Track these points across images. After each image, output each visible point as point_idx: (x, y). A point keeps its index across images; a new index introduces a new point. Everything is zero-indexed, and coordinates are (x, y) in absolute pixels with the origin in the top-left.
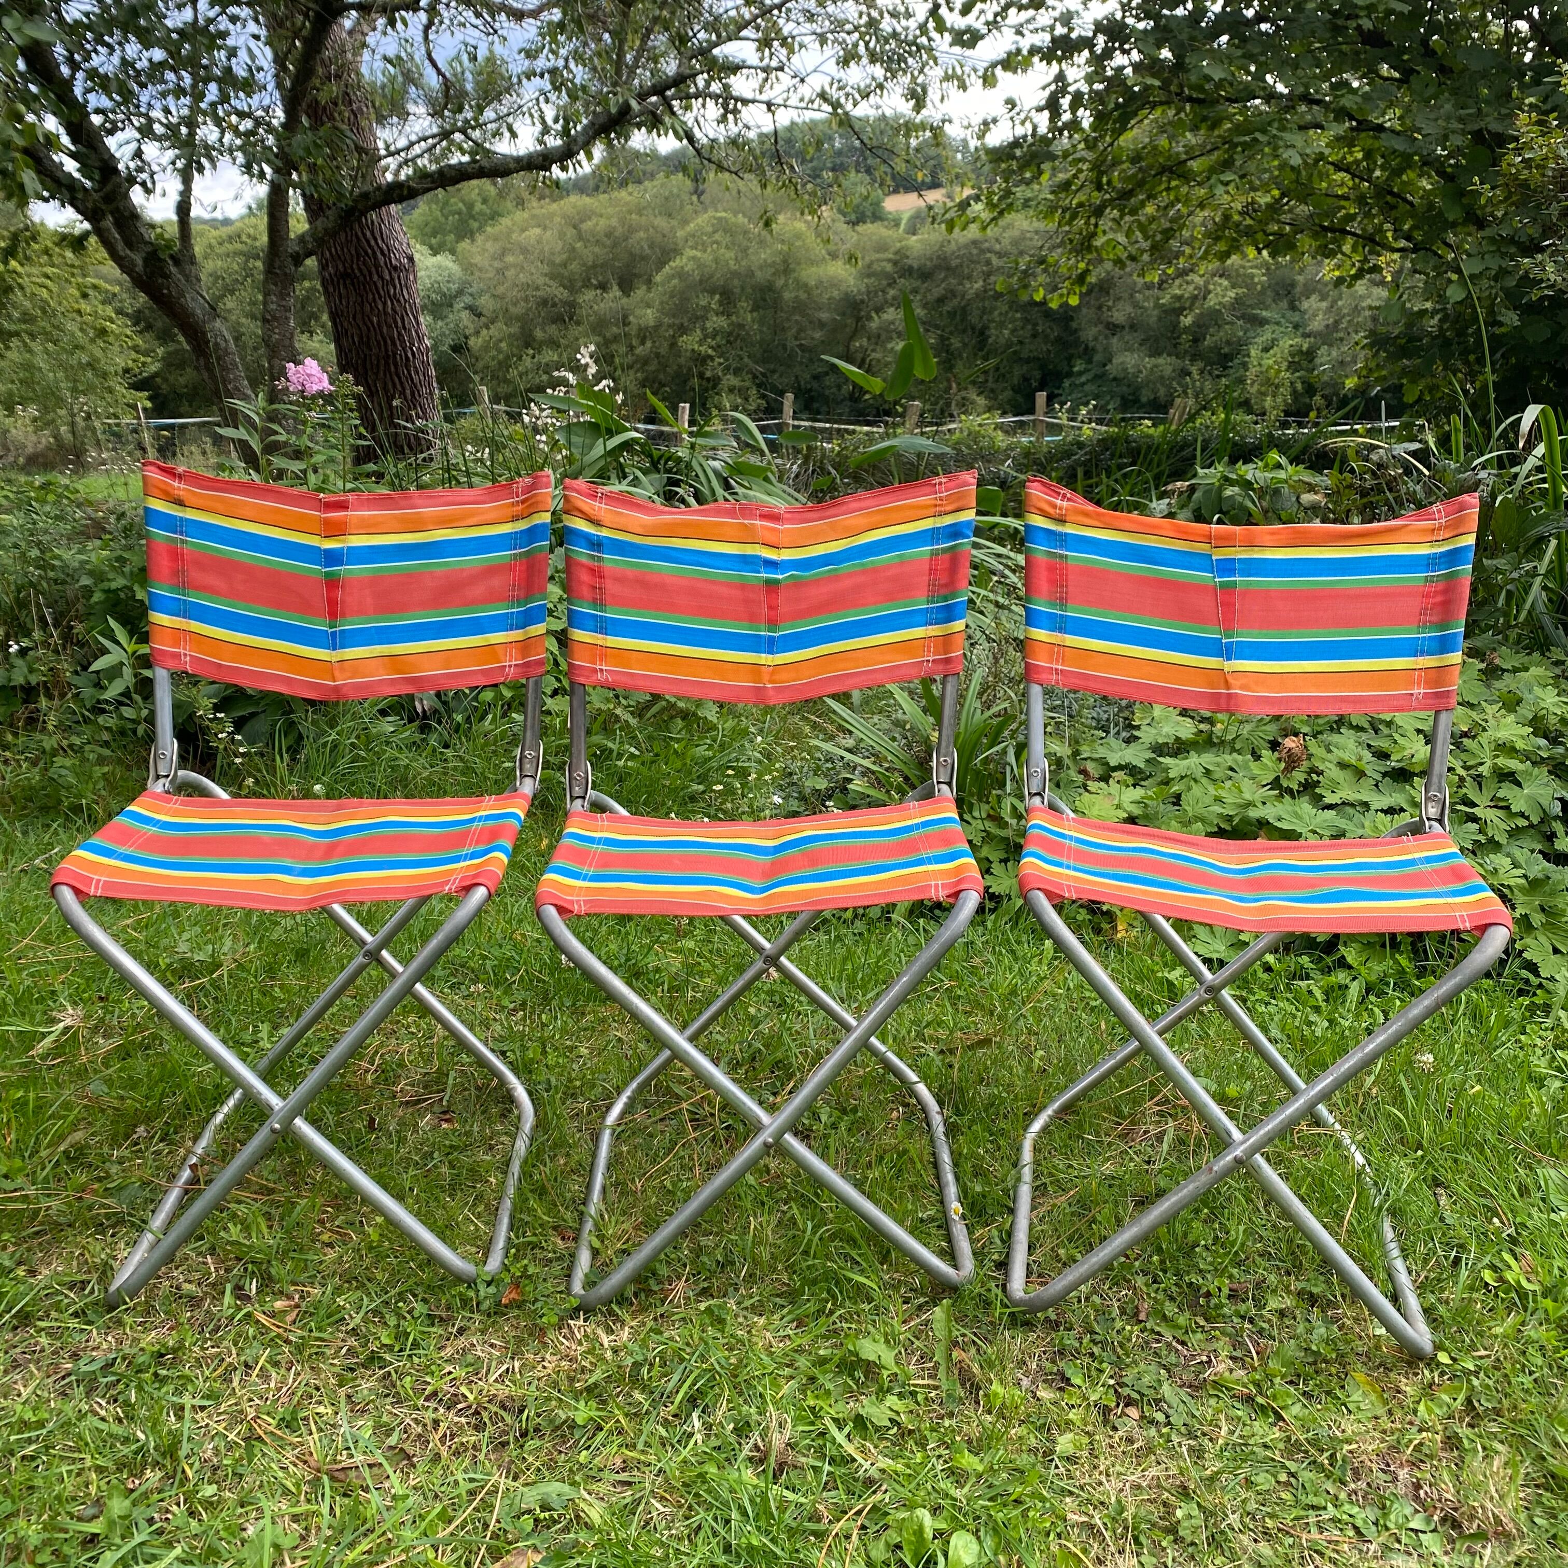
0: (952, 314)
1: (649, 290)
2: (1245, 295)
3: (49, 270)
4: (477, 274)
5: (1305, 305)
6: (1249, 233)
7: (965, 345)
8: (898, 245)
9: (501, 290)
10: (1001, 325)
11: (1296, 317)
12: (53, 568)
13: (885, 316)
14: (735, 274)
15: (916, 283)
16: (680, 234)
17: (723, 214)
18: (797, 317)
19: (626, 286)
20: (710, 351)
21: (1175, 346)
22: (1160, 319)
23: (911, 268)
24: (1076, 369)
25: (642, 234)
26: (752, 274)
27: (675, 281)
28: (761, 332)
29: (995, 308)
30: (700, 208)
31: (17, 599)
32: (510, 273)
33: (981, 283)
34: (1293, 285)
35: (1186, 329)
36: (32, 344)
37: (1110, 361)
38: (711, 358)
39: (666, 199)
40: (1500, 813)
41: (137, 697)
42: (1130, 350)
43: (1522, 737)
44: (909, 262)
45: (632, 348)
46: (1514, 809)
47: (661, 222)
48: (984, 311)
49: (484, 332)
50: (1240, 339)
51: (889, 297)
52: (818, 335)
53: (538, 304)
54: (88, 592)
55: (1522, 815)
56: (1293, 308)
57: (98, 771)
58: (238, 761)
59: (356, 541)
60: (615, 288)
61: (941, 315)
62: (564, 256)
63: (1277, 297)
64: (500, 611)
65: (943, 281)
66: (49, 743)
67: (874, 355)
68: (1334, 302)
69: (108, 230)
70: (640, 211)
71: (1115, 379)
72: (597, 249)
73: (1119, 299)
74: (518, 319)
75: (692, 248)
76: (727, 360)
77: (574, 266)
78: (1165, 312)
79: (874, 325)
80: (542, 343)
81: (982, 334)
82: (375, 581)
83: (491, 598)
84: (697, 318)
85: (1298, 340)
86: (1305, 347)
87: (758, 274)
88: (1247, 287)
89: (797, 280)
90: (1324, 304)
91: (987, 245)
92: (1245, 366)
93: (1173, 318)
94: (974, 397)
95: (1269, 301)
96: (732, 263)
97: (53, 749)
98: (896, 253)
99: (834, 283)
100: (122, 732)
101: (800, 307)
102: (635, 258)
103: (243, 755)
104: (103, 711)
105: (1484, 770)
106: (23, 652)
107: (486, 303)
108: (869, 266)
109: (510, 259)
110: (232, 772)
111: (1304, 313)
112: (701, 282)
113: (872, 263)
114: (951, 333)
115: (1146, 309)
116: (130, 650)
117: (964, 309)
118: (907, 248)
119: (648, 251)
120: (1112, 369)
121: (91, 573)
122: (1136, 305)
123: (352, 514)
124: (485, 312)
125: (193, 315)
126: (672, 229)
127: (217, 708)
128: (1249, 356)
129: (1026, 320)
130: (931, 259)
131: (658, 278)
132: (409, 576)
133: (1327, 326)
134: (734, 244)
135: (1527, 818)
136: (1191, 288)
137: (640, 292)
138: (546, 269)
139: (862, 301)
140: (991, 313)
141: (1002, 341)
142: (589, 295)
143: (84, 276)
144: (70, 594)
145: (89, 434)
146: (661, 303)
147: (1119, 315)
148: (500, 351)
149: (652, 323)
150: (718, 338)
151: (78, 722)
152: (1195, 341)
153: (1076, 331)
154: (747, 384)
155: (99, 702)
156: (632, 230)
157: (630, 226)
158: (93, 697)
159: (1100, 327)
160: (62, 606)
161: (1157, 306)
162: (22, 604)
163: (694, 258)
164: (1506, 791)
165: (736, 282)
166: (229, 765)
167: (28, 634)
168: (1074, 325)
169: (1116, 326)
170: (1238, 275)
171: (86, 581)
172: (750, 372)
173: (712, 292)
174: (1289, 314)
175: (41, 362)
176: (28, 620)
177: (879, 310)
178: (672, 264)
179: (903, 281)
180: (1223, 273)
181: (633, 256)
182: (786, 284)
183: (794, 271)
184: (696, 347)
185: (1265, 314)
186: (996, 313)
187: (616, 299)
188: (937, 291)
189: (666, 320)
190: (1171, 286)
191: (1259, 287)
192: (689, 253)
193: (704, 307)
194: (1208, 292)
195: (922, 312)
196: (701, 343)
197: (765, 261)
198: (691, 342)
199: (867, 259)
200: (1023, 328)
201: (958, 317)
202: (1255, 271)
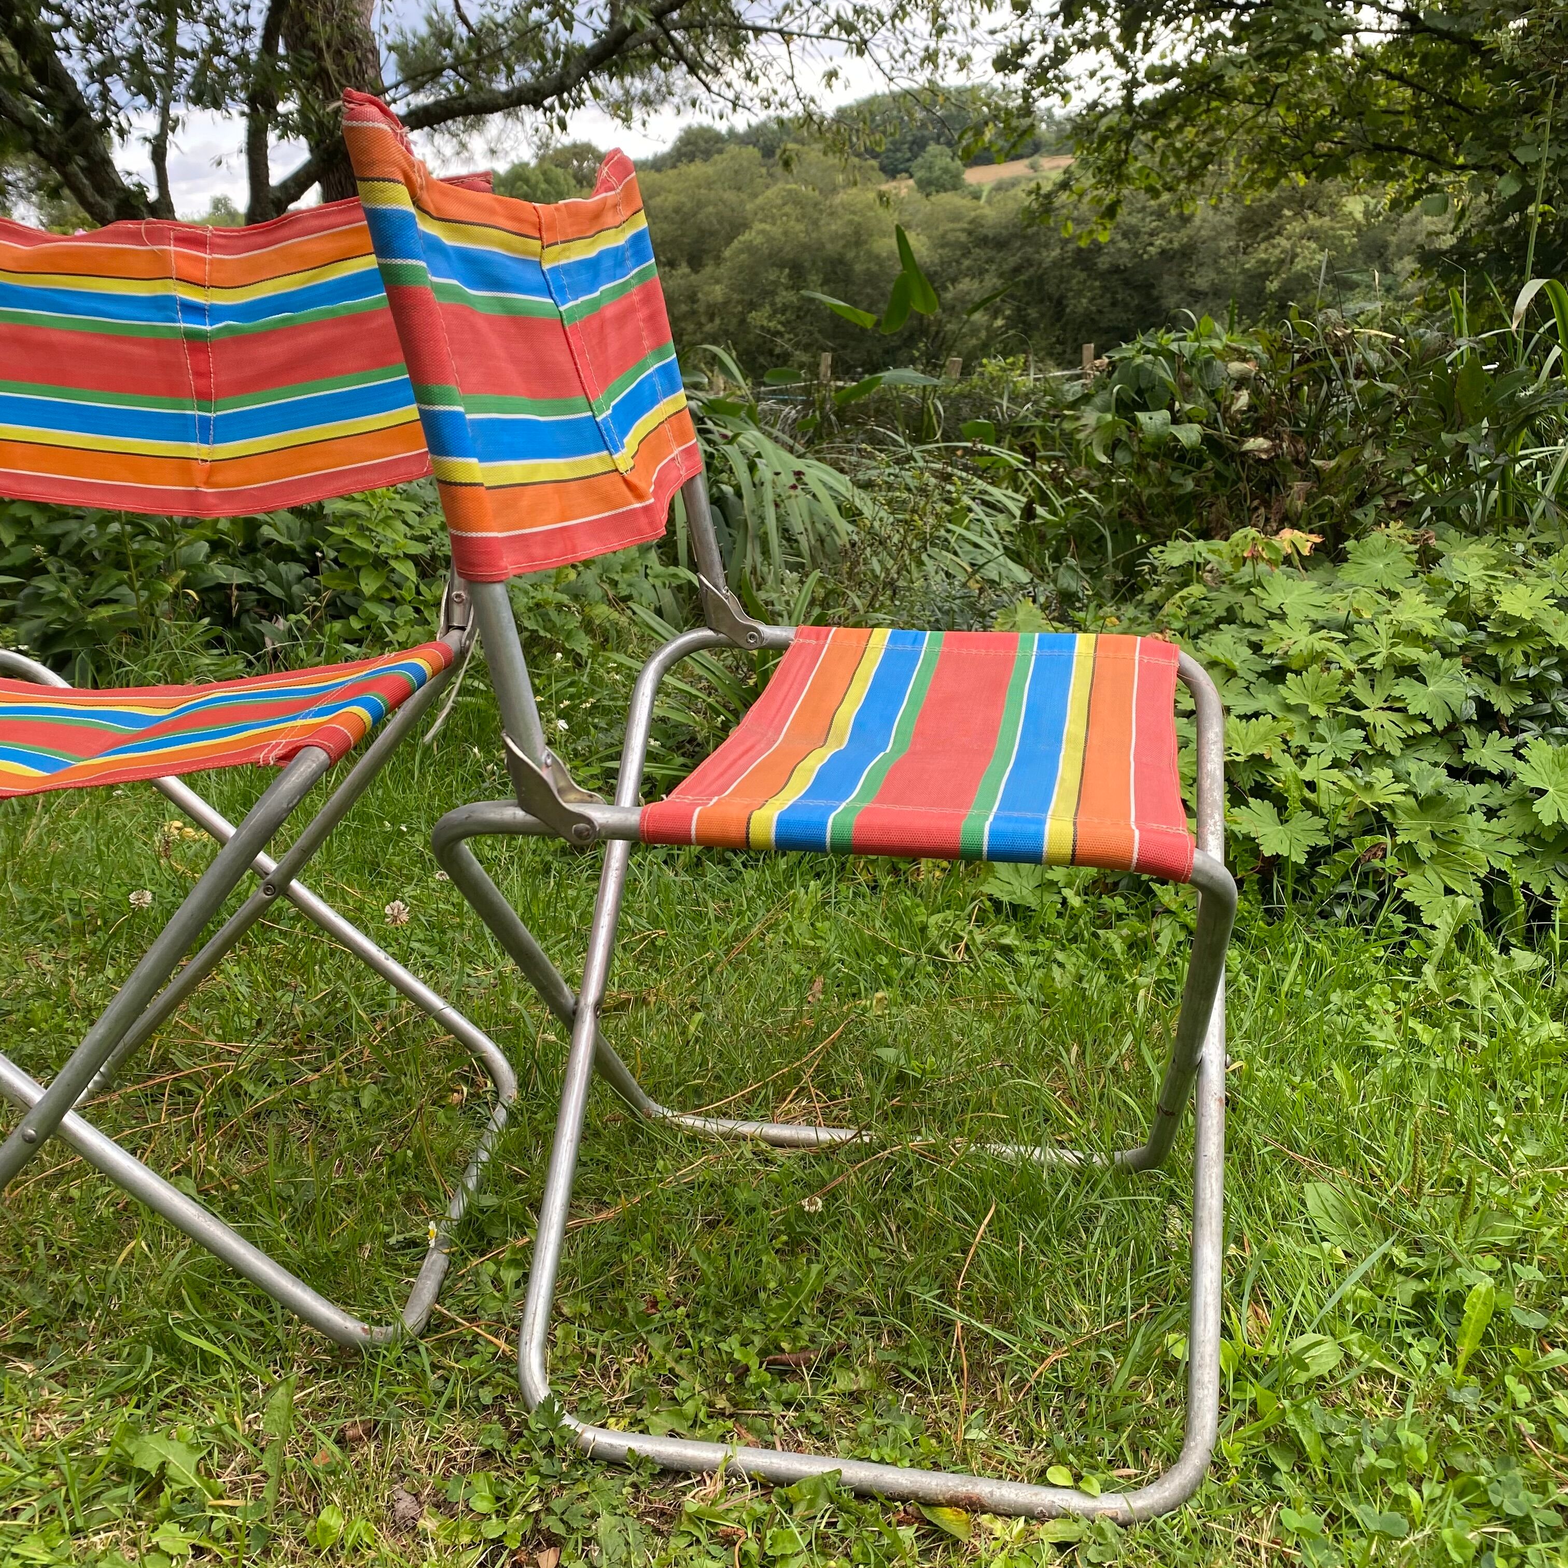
0: (1028, 284)
1: (718, 265)
2: (1334, 258)
5: (1398, 266)
6: (1296, 157)
7: (1042, 315)
8: (973, 214)
10: (1079, 294)
11: (1389, 280)
13: (960, 287)
14: (805, 247)
15: (991, 253)
16: (749, 207)
17: (794, 186)
18: (869, 290)
19: (695, 263)
20: (780, 327)
21: (1259, 312)
22: (1245, 284)
23: (986, 237)
25: (711, 209)
26: (822, 247)
27: (743, 257)
29: (1074, 277)
30: (769, 180)
33: (1058, 251)
34: (1385, 245)
35: (1272, 295)
38: (781, 334)
39: (736, 172)
40: (1396, 716)
43: (1434, 621)
44: (984, 231)
45: (700, 325)
46: (1412, 711)
47: (730, 196)
48: (1062, 280)
51: (963, 267)
55: (1423, 718)
56: (1385, 270)
60: (684, 264)
61: (1017, 284)
63: (1369, 259)
65: (1019, 249)
67: (949, 327)
69: (76, 175)
70: (710, 185)
72: (665, 226)
73: (1201, 265)
75: (761, 221)
76: (796, 335)
78: (1251, 277)
79: (950, 295)
81: (1060, 304)
84: (766, 293)
87: (829, 246)
88: (1336, 249)
89: (869, 253)
93: (1259, 283)
95: (1360, 263)
96: (802, 235)
98: (971, 222)
102: (704, 234)
105: (1377, 662)
108: (943, 236)
111: (1396, 275)
112: (770, 256)
113: (946, 232)
114: (1028, 304)
115: (1230, 275)
117: (1040, 278)
118: (983, 217)
119: (717, 226)
122: (1220, 271)
126: (742, 202)
129: (1105, 288)
130: (1006, 227)
131: (727, 253)
134: (804, 216)
135: (1429, 722)
136: (1277, 251)
137: (708, 270)
139: (936, 273)
140: (1068, 281)
141: (1080, 310)
146: (730, 279)
147: (1202, 282)
149: (720, 299)
150: (788, 314)
152: (1281, 307)
153: (1158, 299)
156: (700, 205)
157: (699, 201)
159: (1182, 294)
161: (1244, 271)
163: (763, 232)
164: (1405, 688)
165: (806, 255)
168: (1155, 293)
169: (1200, 293)
170: (1327, 237)
173: (782, 267)
177: (954, 281)
178: (741, 238)
179: (977, 250)
180: (1312, 235)
181: (702, 231)
182: (857, 256)
183: (866, 242)
184: (765, 323)
185: (1356, 277)
186: (1074, 281)
187: (684, 276)
188: (1013, 261)
189: (735, 296)
190: (1256, 250)
191: (1349, 249)
192: (758, 226)
193: (773, 282)
194: (1295, 255)
195: (998, 282)
196: (770, 318)
197: (836, 232)
198: (759, 318)
199: (941, 229)
200: (1102, 297)
201: (1035, 287)
202: (1344, 232)
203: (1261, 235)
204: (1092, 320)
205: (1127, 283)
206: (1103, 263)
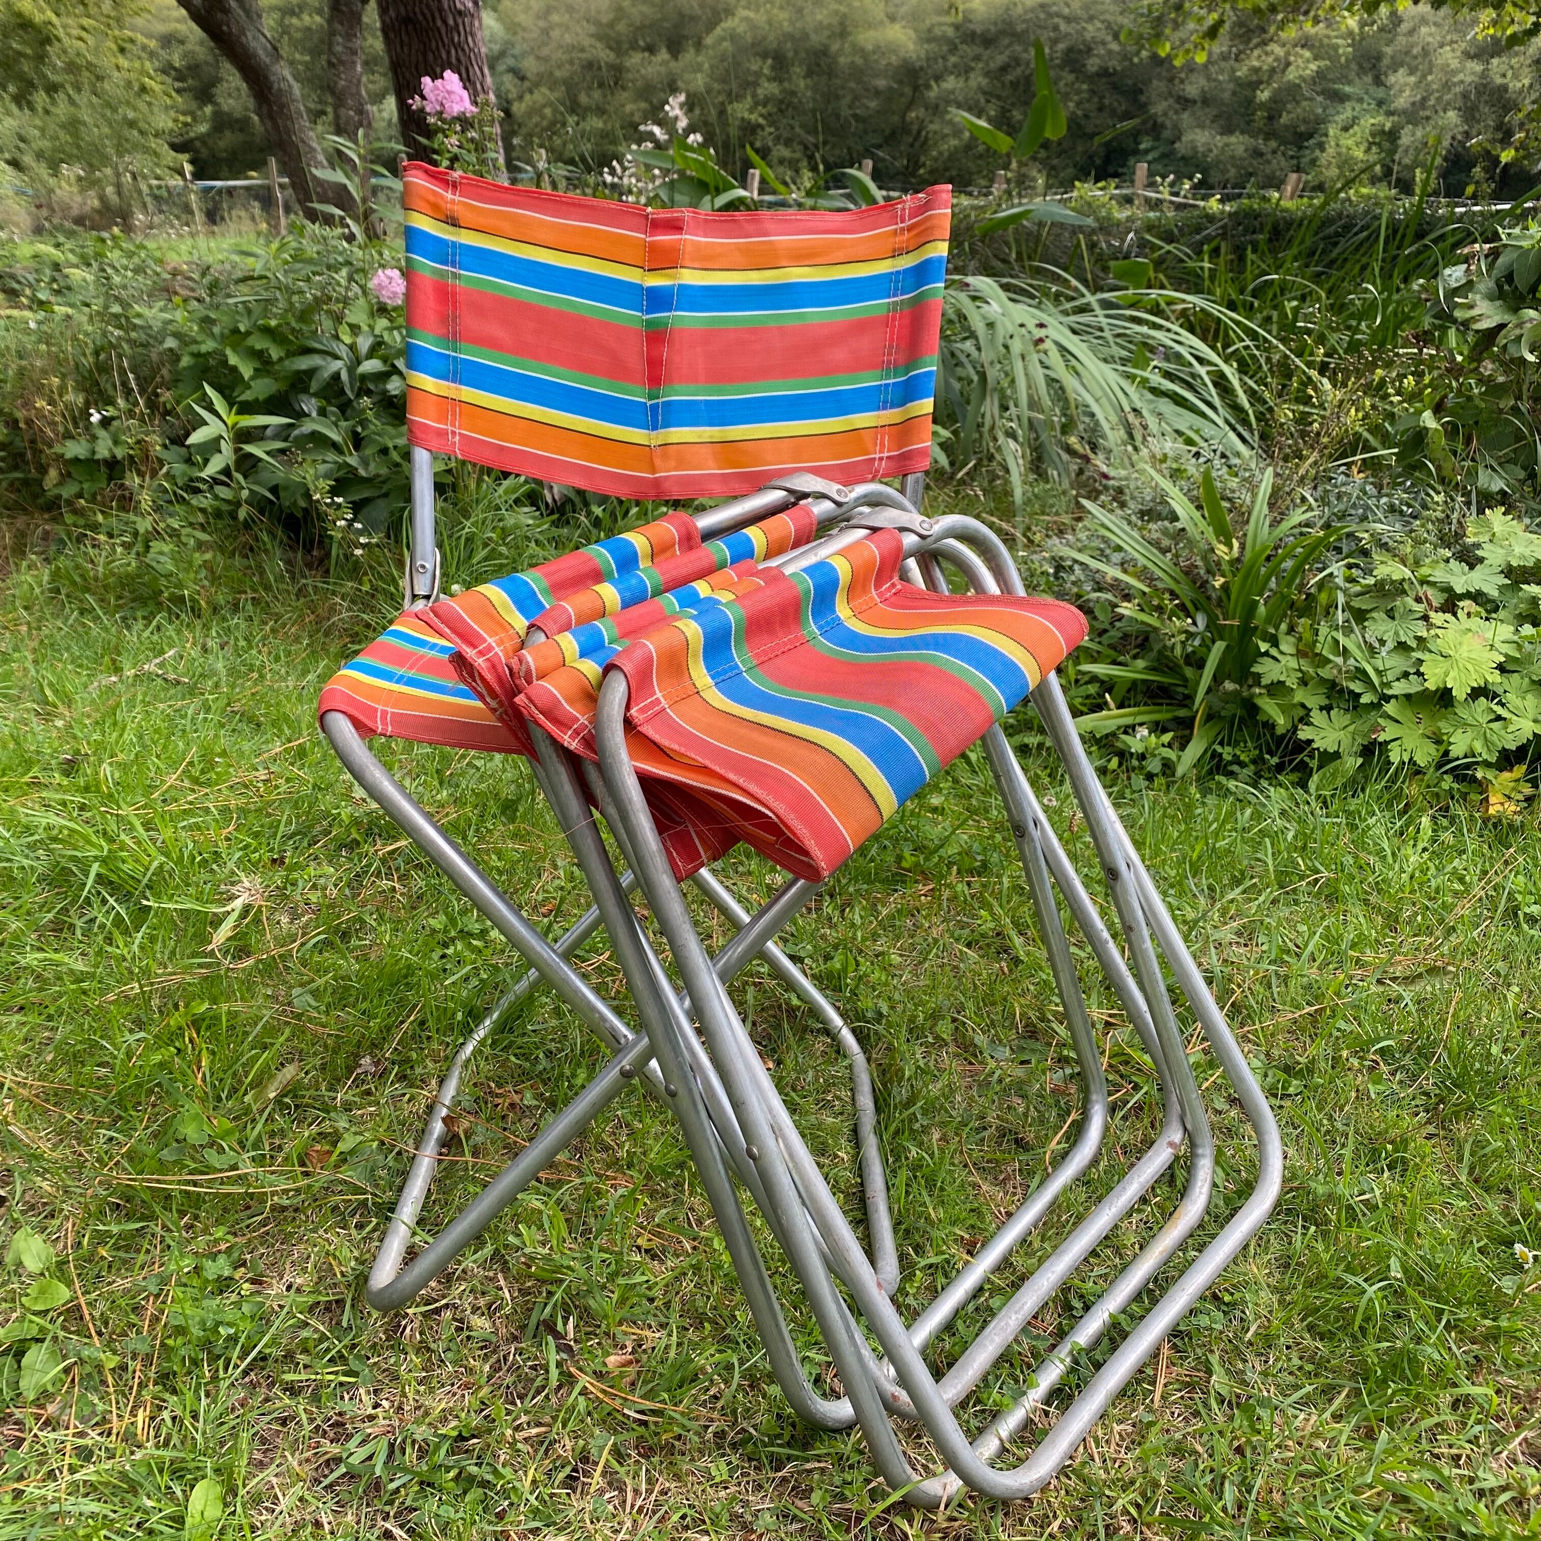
0: (1014, 85)
1: (698, 53)
2: (1328, 68)
3: (86, 22)
4: (521, 33)
5: (1392, 79)
8: (965, 8)
9: (545, 52)
11: (1380, 93)
12: (135, 327)
13: (945, 85)
14: (790, 37)
15: (978, 50)
18: (852, 85)
19: (675, 49)
20: (760, 120)
21: (1248, 123)
22: (1234, 93)
23: (973, 34)
24: (1142, 146)
26: (806, 37)
27: (726, 44)
28: (814, 100)
29: (1061, 79)
31: (97, 363)
32: (555, 34)
34: (1379, 57)
35: (1262, 105)
36: (76, 97)
37: (1179, 138)
38: (761, 127)
41: (239, 476)
42: (1202, 127)
44: (972, 26)
49: (528, 97)
50: (1317, 115)
51: (949, 64)
52: (873, 104)
53: (583, 67)
54: (174, 356)
56: (1378, 81)
57: (198, 558)
58: (358, 552)
59: (690, 277)
60: (664, 50)
61: (1003, 84)
62: (611, 16)
63: (1362, 71)
64: (869, 381)
65: (1008, 47)
66: (144, 525)
67: (932, 127)
68: (1424, 76)
71: (1183, 158)
72: (645, 9)
73: (1193, 70)
74: (565, 82)
75: (745, 8)
76: (777, 129)
77: (621, 27)
78: (1241, 85)
79: (933, 93)
80: (587, 109)
82: (709, 335)
83: (856, 366)
84: (748, 84)
85: (1380, 119)
86: (1388, 126)
87: (814, 37)
88: (1330, 59)
89: (854, 45)
90: (1413, 79)
91: (1055, 9)
92: (1321, 147)
93: (1248, 93)
94: (1034, 173)
95: (1352, 75)
96: (786, 24)
97: (147, 532)
99: (892, 48)
100: (218, 514)
101: (858, 73)
102: (684, 18)
103: (363, 546)
104: (197, 491)
106: (106, 422)
107: (530, 66)
108: (929, 30)
109: (555, 18)
110: (350, 565)
111: (1389, 88)
112: (753, 45)
113: (933, 25)
114: (1012, 105)
115: (1220, 82)
116: (230, 422)
117: (1027, 79)
118: (975, 11)
119: (699, 12)
120: (1181, 147)
121: (176, 335)
122: (1210, 78)
123: (690, 239)
124: (529, 75)
125: (255, 56)
127: (334, 491)
128: (1326, 135)
129: (1093, 92)
130: (996, 24)
131: (709, 40)
132: (754, 331)
133: (1413, 104)
136: (1270, 59)
137: (689, 55)
138: (592, 29)
139: (921, 68)
142: (635, 59)
143: (121, 28)
144: (154, 357)
145: (135, 195)
146: (712, 67)
147: (1191, 89)
148: (543, 117)
149: (701, 89)
150: (770, 107)
151: (170, 502)
152: (1270, 118)
153: (1145, 104)
154: (798, 155)
155: (191, 480)
158: (184, 474)
159: (1171, 101)
160: (145, 371)
161: (1232, 79)
162: (104, 368)
163: (747, 19)
165: (789, 45)
166: (347, 558)
167: (111, 402)
168: (1143, 99)
169: (1187, 100)
170: (1322, 45)
171: (171, 343)
172: (801, 143)
173: (764, 55)
174: (1372, 89)
175: (86, 116)
176: (109, 386)
177: (938, 78)
178: (723, 25)
179: (965, 47)
180: (1306, 43)
181: (682, 15)
182: (841, 50)
183: (849, 34)
184: (746, 115)
185: (1347, 89)
186: (1062, 83)
187: (664, 63)
188: (1000, 59)
189: (716, 86)
190: (1248, 57)
191: (1343, 60)
192: (742, 13)
193: (756, 73)
194: (1288, 64)
195: (984, 82)
196: (751, 111)
197: (821, 23)
198: (741, 110)
199: (928, 22)
200: (1088, 101)
201: (1022, 88)
202: (1340, 41)
203: (1255, 41)
204: (1078, 124)
205: (1115, 87)
206: (1093, 64)
